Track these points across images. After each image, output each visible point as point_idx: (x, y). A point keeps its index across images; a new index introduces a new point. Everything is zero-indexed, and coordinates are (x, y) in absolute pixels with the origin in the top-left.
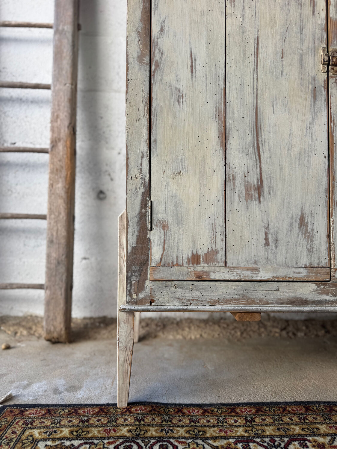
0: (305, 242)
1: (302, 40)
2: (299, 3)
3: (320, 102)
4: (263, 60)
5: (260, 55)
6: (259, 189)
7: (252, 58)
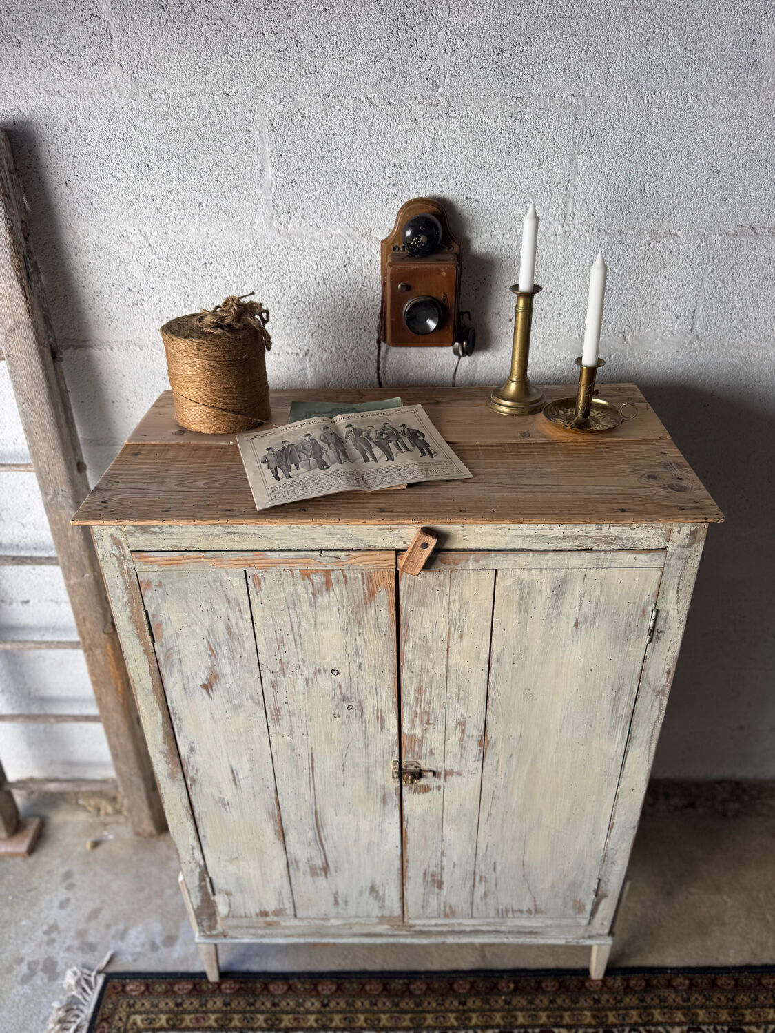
0: (376, 903)
1: (367, 755)
2: (362, 722)
3: (390, 805)
4: (321, 774)
5: (316, 769)
6: (326, 869)
7: (307, 772)
